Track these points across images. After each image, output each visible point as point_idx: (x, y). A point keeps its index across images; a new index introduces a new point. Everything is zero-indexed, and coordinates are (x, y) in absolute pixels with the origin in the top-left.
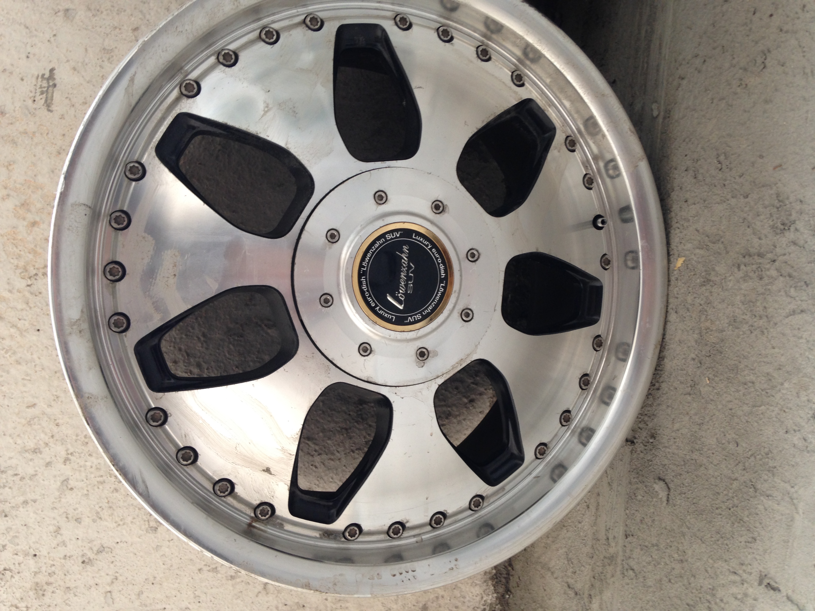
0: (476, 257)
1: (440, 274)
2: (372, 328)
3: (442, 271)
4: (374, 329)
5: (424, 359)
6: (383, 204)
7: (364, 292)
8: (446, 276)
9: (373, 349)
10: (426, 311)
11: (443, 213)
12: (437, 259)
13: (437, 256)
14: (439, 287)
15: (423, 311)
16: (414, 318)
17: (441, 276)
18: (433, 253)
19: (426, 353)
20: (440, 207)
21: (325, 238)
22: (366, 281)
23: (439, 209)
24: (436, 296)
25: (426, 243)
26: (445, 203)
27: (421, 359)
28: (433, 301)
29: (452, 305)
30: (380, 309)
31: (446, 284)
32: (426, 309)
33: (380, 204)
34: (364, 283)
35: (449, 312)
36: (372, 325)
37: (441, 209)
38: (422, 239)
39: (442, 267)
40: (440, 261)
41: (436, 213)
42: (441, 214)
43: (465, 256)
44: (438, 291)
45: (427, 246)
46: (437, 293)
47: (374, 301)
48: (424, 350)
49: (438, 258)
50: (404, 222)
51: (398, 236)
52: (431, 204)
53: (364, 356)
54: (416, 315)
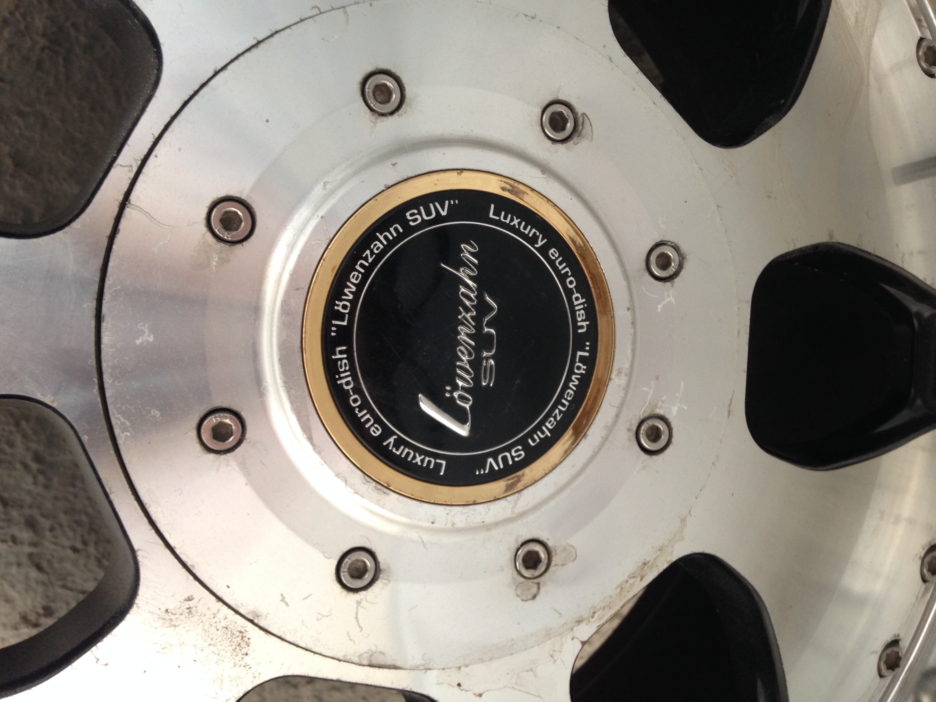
0: (674, 266)
1: (575, 321)
2: (378, 503)
3: (581, 315)
4: (383, 506)
5: (537, 573)
6: (392, 113)
7: (346, 394)
8: (593, 328)
9: (382, 566)
10: (538, 436)
11: (575, 139)
12: (563, 278)
13: (563, 268)
14: (573, 362)
15: (530, 435)
16: (505, 459)
17: (576, 327)
18: (552, 263)
19: (543, 555)
20: (565, 121)
21: (203, 229)
22: (350, 359)
23: (563, 129)
24: (566, 387)
25: (530, 231)
26: (580, 109)
27: (527, 573)
28: (558, 402)
29: (613, 412)
30: (399, 443)
31: (594, 351)
32: (538, 427)
33: (382, 115)
34: (344, 365)
35: (603, 433)
36: (375, 495)
37: (570, 126)
38: (516, 222)
39: (579, 302)
40: (571, 283)
41: (554, 141)
42: (571, 143)
43: (644, 265)
44: (571, 372)
45: (533, 240)
46: (569, 379)
47: (377, 420)
48: (537, 548)
49: (566, 275)
50: (461, 170)
51: (444, 213)
52: (539, 111)
53: (355, 590)
54: (508, 449)
